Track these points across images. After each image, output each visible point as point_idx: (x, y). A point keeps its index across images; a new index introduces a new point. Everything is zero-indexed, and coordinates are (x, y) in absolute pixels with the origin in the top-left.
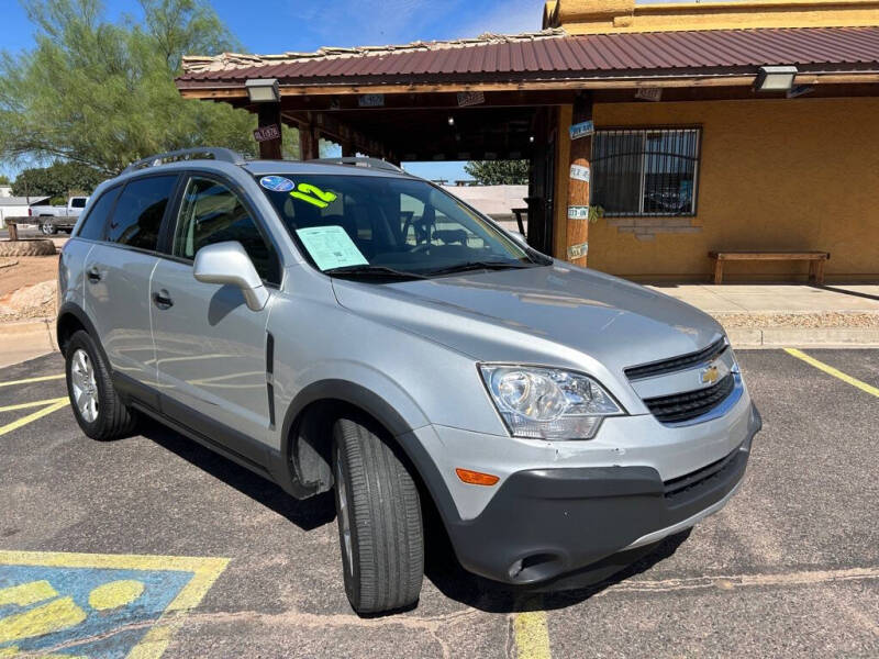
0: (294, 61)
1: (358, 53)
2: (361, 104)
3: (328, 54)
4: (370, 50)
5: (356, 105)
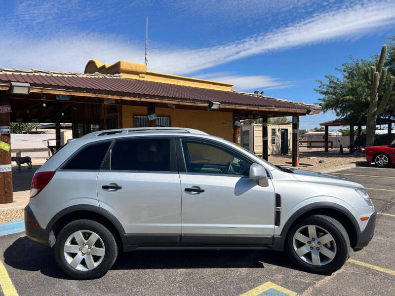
0: (19, 73)
1: (48, 73)
2: (57, 98)
3: (35, 72)
4: (54, 73)
5: (55, 99)
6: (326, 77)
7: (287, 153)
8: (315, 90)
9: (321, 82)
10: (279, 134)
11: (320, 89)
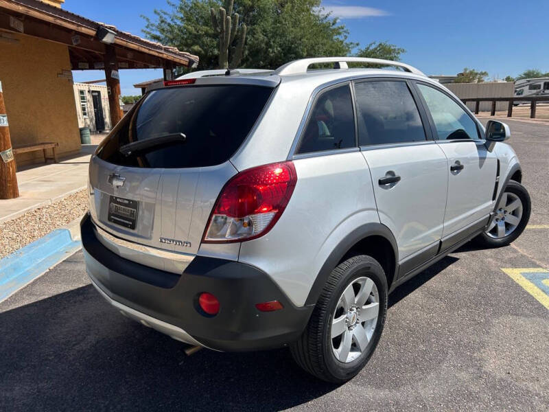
6: (155, 12)
7: (104, 129)
8: (142, 31)
9: (148, 20)
10: (89, 97)
11: (148, 30)
